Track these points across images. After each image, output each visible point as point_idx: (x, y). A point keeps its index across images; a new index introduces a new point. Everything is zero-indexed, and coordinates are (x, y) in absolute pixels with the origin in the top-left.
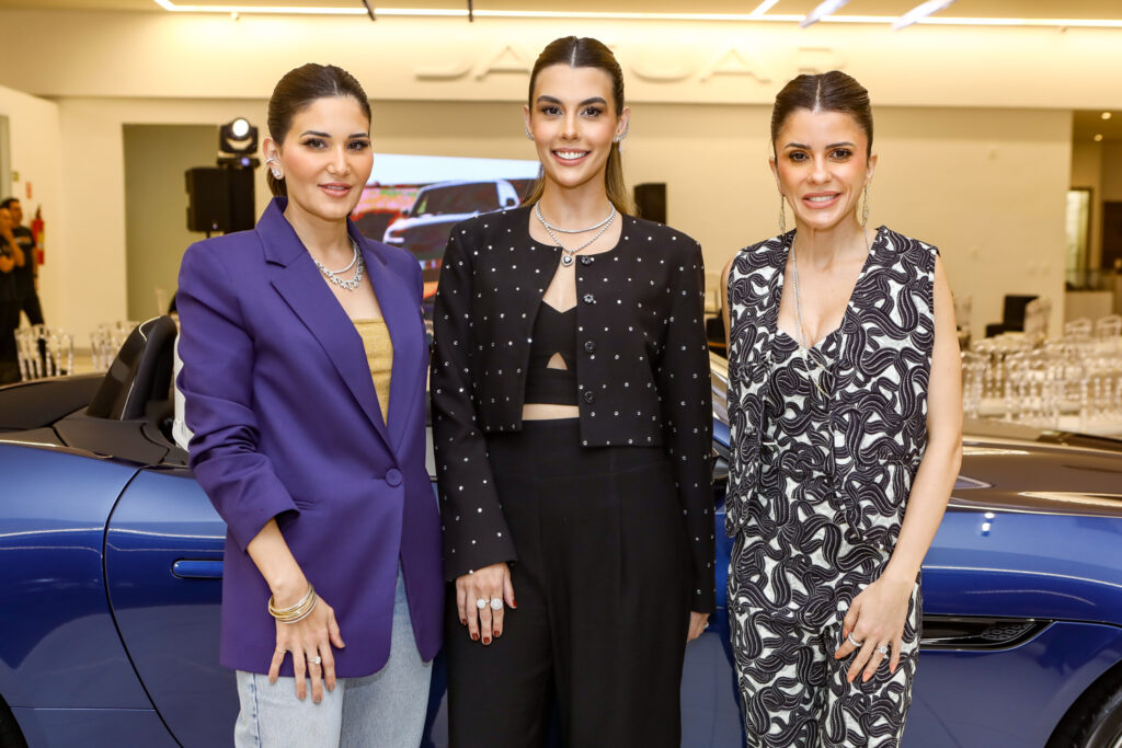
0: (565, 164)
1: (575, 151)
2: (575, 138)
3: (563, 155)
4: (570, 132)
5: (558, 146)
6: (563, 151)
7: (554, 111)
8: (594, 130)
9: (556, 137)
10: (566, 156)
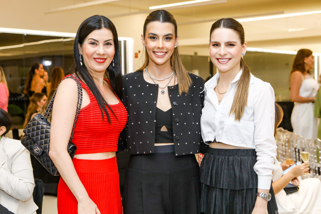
0: (158, 57)
1: (162, 52)
2: (163, 48)
3: (157, 54)
4: (161, 46)
5: (156, 50)
6: (158, 52)
7: (154, 38)
8: (169, 45)
9: (155, 47)
10: (159, 54)
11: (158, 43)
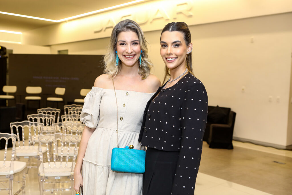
0: (169, 62)
2: (171, 54)
4: (169, 52)
5: (166, 57)
10: (169, 59)
11: (167, 50)
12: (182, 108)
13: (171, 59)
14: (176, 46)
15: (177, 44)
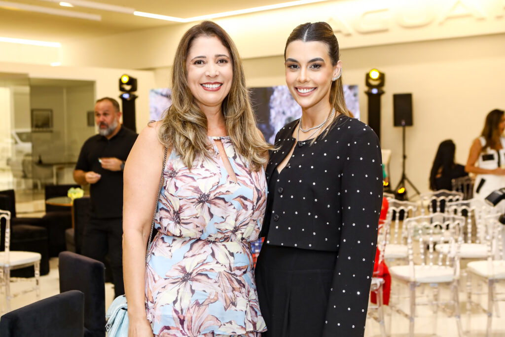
0: (303, 96)
1: (307, 88)
2: (306, 81)
3: (300, 91)
4: (303, 78)
5: (297, 86)
8: (318, 76)
10: (302, 91)
11: (300, 74)
12: (342, 175)
13: (305, 91)
14: (314, 67)
15: (316, 65)
